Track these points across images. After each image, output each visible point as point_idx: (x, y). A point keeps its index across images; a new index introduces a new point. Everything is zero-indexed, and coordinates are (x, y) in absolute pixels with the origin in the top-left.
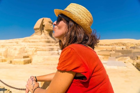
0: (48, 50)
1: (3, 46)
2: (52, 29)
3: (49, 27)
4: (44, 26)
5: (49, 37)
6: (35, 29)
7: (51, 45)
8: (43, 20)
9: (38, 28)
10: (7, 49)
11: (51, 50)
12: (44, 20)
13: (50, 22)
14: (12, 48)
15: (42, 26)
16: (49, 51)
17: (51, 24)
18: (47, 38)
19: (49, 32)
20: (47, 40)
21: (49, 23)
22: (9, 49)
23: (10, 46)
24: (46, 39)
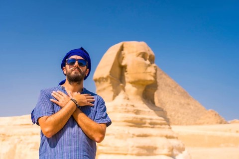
0: (135, 152)
1: (5, 137)
2: (150, 78)
3: (142, 70)
4: (123, 69)
5: (141, 105)
6: (96, 80)
7: (145, 136)
8: (122, 49)
9: (105, 76)
10: (15, 147)
11: (145, 152)
12: (125, 51)
13: (144, 55)
14: (28, 144)
15: (118, 70)
16: (139, 155)
17: (148, 62)
18: (133, 109)
19: (142, 90)
20: (131, 116)
21: (140, 59)
22: (18, 147)
23: (22, 137)
24: (128, 112)
